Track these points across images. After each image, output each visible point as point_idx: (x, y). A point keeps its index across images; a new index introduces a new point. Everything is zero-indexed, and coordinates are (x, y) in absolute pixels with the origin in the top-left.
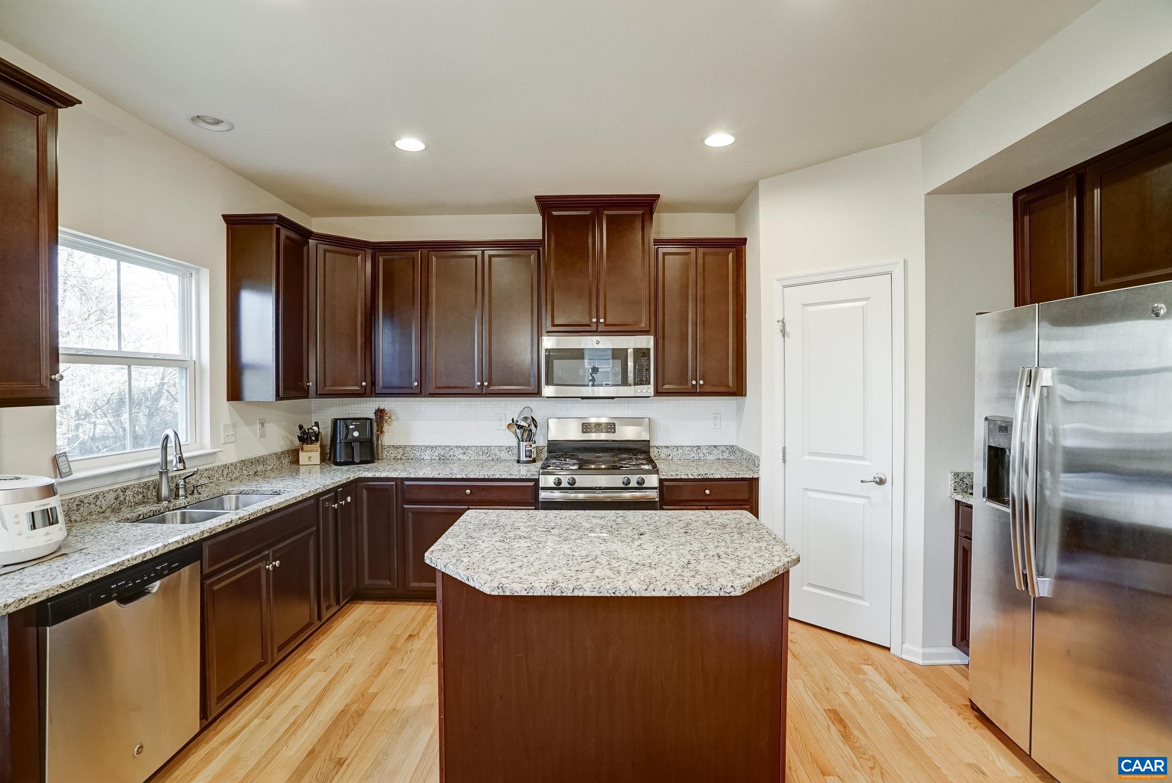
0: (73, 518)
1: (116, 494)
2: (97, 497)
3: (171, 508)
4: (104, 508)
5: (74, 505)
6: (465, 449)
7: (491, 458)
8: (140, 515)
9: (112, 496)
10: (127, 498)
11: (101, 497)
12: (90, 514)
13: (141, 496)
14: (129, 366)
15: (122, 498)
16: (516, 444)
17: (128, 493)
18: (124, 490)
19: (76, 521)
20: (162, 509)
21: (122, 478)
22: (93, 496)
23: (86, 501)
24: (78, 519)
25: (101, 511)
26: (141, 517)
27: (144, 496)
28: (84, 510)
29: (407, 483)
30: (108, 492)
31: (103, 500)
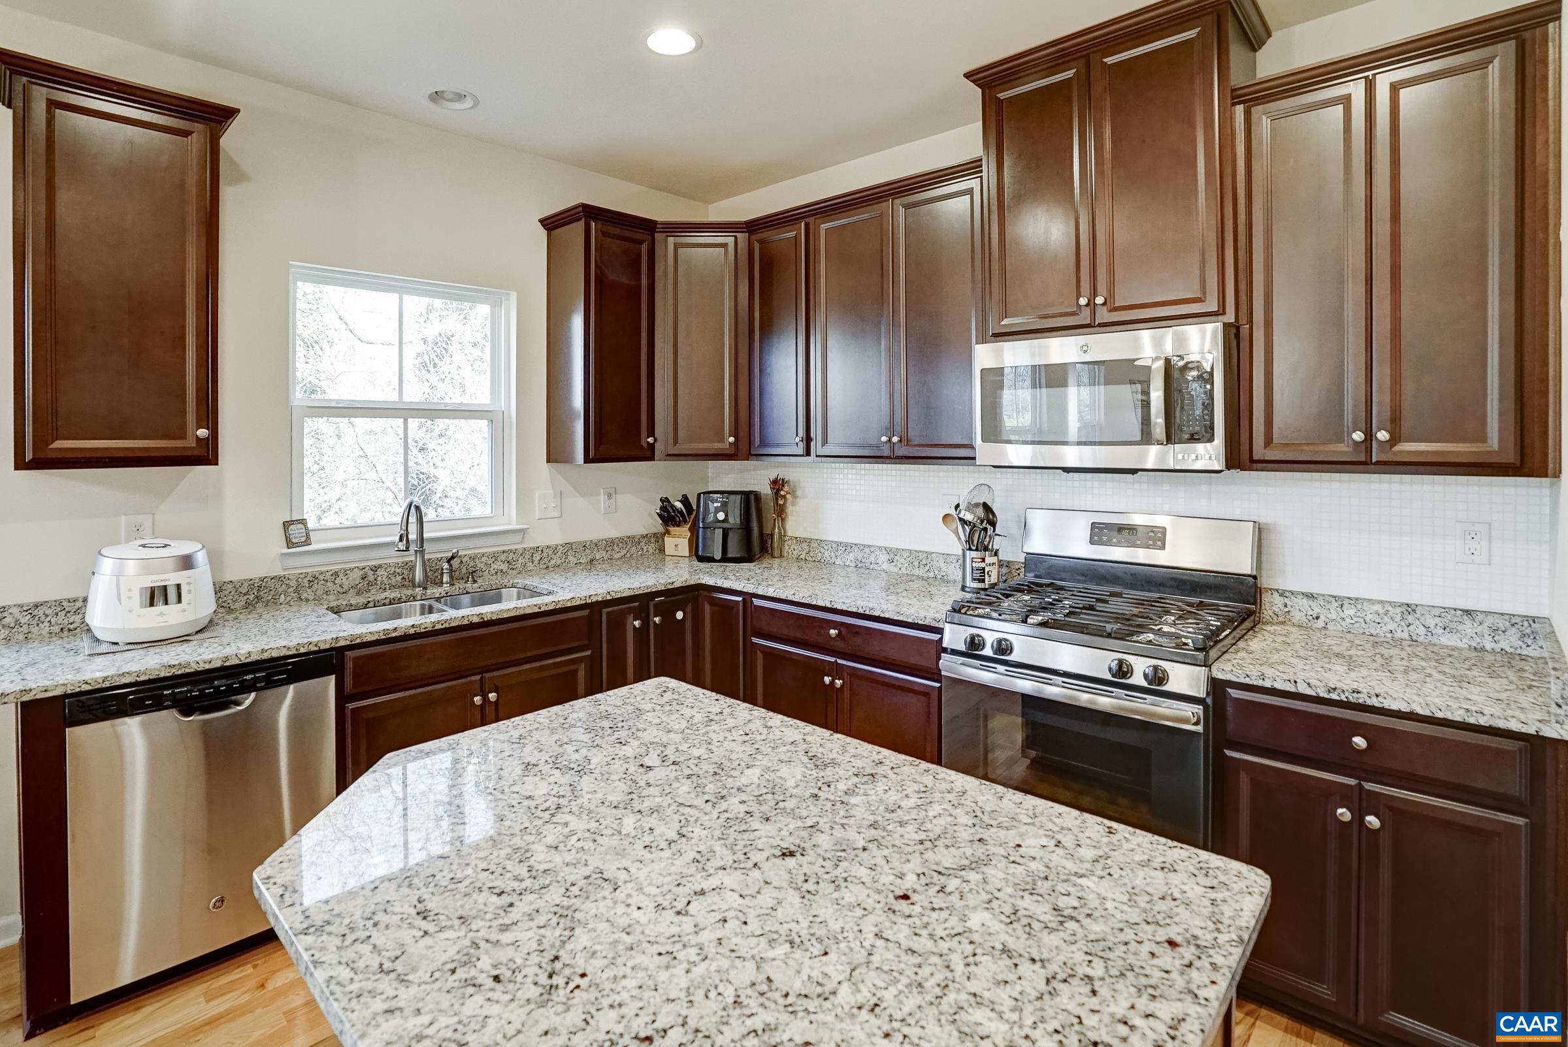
0: (304, 596)
1: (363, 572)
2: (336, 574)
3: (419, 598)
4: (346, 588)
5: (306, 581)
6: (893, 554)
7: (931, 575)
8: (369, 602)
9: (357, 574)
10: (379, 578)
11: (341, 575)
12: (327, 593)
13: (399, 578)
14: (406, 420)
15: (372, 578)
16: (960, 553)
17: (380, 572)
18: (375, 569)
19: (307, 600)
20: (404, 597)
21: (376, 554)
22: (331, 573)
23: (321, 577)
24: (311, 598)
25: (342, 591)
26: (371, 604)
27: (403, 578)
28: (319, 588)
29: (757, 602)
30: (352, 570)
31: (344, 579)
